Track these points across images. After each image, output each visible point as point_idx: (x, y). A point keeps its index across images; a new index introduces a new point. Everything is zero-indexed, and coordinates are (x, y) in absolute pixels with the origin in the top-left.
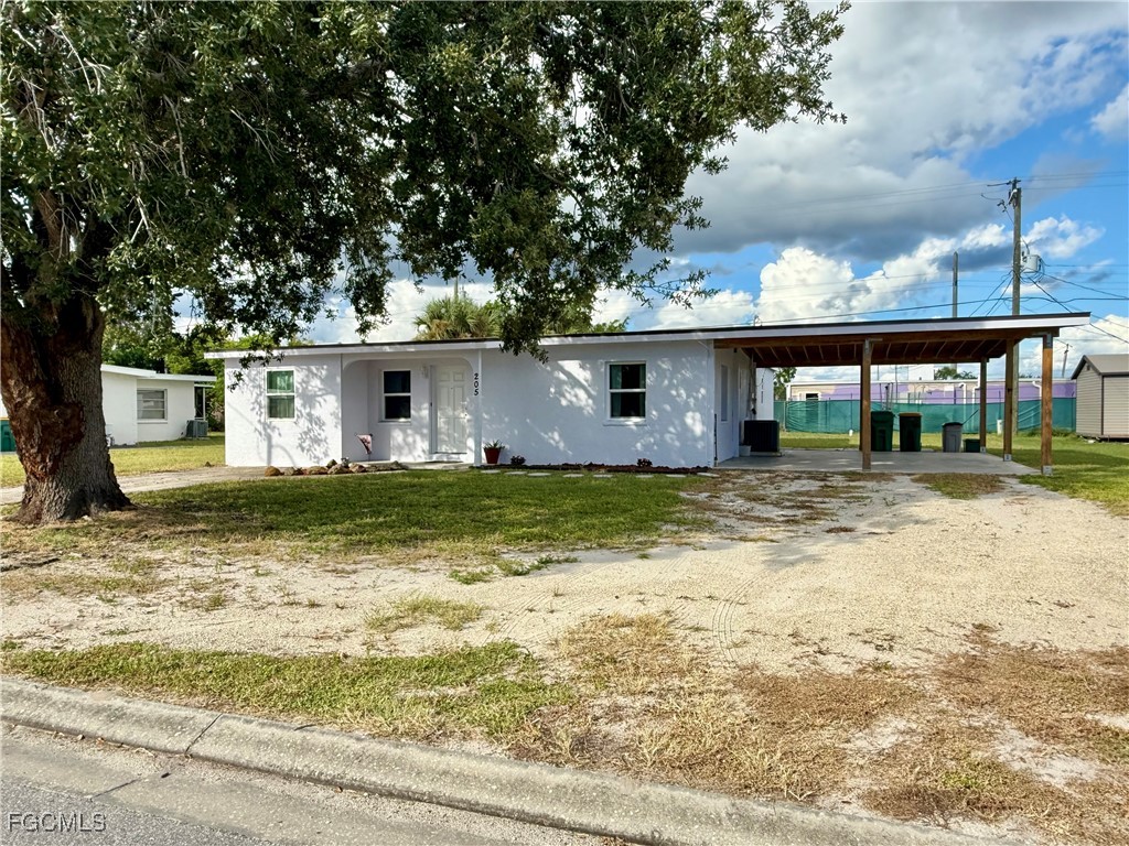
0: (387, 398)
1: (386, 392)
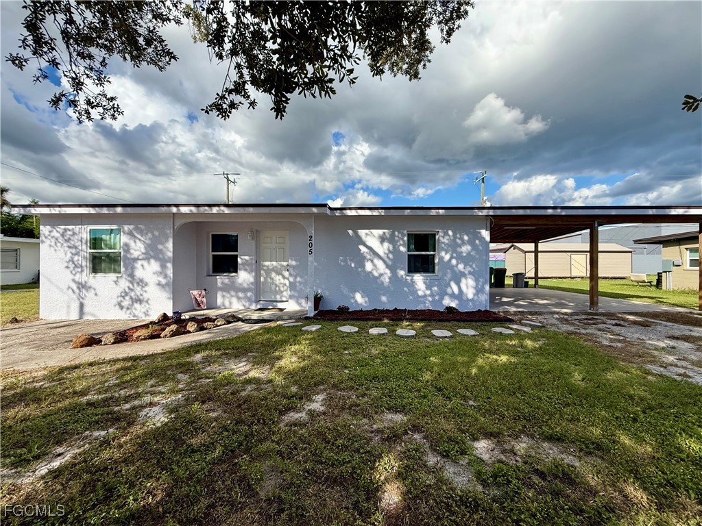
0: (214, 256)
1: (212, 251)
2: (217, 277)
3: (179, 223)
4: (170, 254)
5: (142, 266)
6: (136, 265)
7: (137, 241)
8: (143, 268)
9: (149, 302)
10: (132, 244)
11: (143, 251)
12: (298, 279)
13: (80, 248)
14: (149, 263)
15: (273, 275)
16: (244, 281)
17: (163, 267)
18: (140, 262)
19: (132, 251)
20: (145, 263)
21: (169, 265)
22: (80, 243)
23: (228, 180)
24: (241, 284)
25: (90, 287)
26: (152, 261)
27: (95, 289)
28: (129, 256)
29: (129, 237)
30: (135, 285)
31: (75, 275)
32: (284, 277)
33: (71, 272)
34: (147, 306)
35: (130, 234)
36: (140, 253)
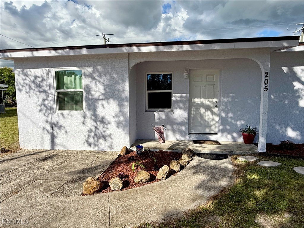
0: (149, 93)
2: (155, 113)
3: (133, 63)
4: (127, 94)
5: (103, 105)
6: (97, 105)
7: (98, 83)
8: (103, 107)
9: (112, 137)
10: (93, 86)
11: (103, 91)
12: (230, 115)
13: (49, 92)
14: (108, 103)
15: (202, 111)
16: (179, 116)
17: (121, 105)
18: (100, 102)
19: (93, 92)
20: (105, 103)
21: (127, 104)
22: (48, 87)
23: (105, 39)
24: (176, 119)
25: (61, 126)
26: (111, 101)
27: (65, 128)
28: (90, 97)
29: (90, 79)
30: (98, 123)
31: (47, 116)
32: (213, 113)
33: (44, 114)
34: (110, 140)
35: (91, 76)
36: (99, 94)
